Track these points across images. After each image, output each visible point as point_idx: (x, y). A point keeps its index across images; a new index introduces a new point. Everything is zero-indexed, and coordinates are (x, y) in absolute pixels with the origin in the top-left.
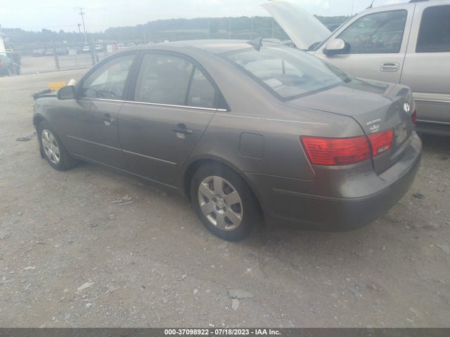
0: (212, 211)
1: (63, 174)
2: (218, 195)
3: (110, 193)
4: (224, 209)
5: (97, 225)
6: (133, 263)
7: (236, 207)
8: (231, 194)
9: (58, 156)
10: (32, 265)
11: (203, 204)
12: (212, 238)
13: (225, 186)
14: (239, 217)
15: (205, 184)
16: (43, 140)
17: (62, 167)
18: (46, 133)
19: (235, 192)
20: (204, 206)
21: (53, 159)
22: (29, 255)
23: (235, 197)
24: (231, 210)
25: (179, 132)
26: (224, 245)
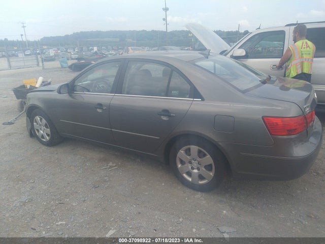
0: (187, 171)
1: (52, 149)
2: (193, 159)
3: (96, 161)
4: (198, 169)
5: (98, 186)
6: (140, 213)
7: (209, 167)
8: (205, 158)
9: (48, 135)
10: (61, 220)
11: (179, 166)
12: (188, 190)
13: (200, 152)
14: (211, 174)
15: (182, 152)
16: (35, 124)
17: (51, 144)
18: (39, 119)
19: (209, 156)
20: (181, 167)
21: (43, 138)
22: (55, 213)
23: (208, 159)
24: (204, 169)
25: (163, 115)
26: (199, 195)
